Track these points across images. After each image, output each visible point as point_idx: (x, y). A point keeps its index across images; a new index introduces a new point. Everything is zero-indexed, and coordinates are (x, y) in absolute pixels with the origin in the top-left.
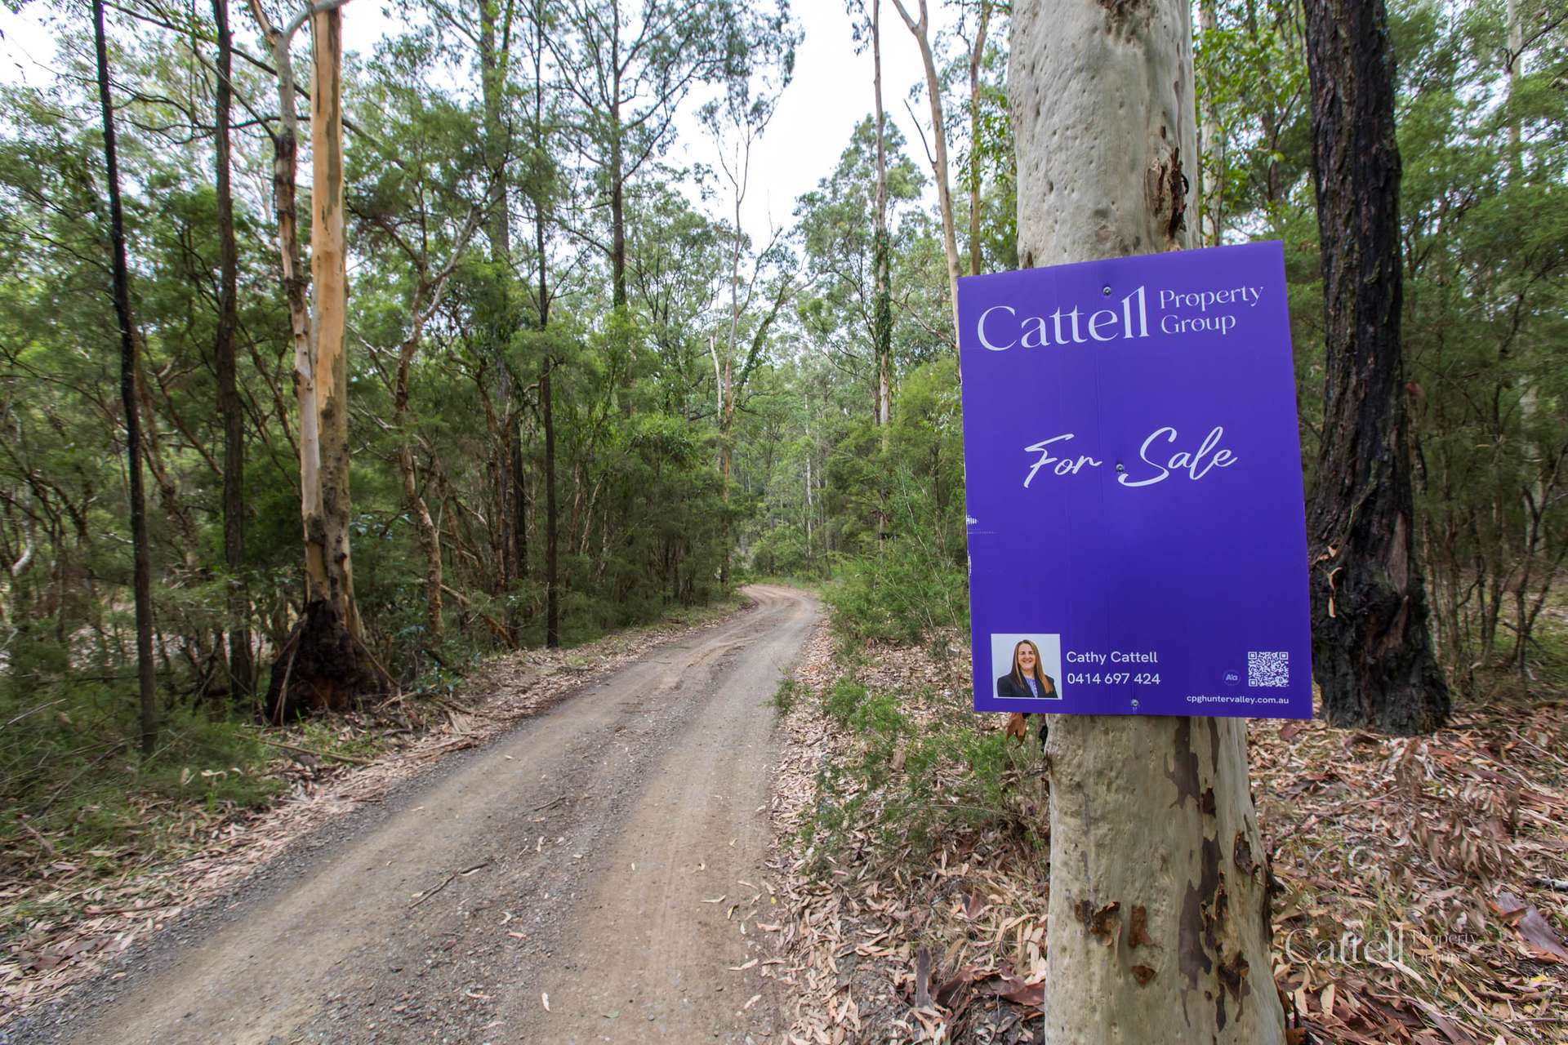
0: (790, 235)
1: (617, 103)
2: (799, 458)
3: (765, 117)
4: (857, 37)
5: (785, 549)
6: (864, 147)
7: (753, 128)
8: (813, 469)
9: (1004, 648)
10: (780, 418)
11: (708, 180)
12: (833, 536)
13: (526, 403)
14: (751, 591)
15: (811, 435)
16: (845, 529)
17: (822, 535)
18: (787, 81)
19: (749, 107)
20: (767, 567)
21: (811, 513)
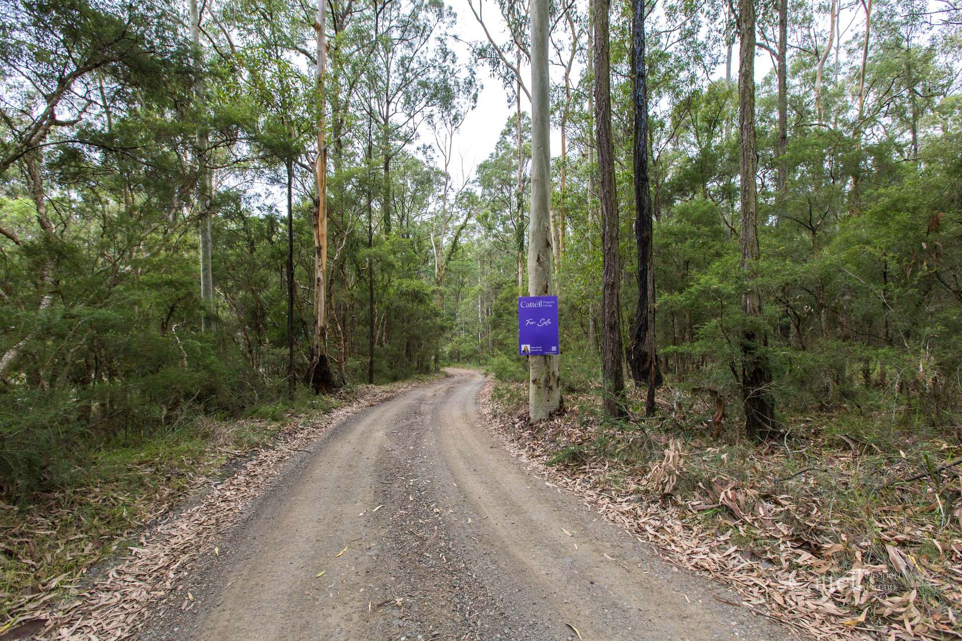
0: (473, 182)
1: (388, 117)
2: (475, 297)
3: (460, 121)
4: (509, 101)
5: (466, 348)
6: (513, 129)
7: (454, 128)
8: (482, 302)
9: (523, 347)
10: (464, 274)
11: (429, 152)
12: (493, 341)
13: (362, 277)
14: (449, 370)
15: (481, 284)
16: (500, 337)
17: (487, 340)
18: (473, 107)
19: (452, 117)
20: (457, 358)
21: (481, 328)
